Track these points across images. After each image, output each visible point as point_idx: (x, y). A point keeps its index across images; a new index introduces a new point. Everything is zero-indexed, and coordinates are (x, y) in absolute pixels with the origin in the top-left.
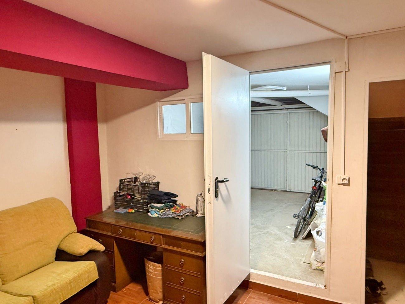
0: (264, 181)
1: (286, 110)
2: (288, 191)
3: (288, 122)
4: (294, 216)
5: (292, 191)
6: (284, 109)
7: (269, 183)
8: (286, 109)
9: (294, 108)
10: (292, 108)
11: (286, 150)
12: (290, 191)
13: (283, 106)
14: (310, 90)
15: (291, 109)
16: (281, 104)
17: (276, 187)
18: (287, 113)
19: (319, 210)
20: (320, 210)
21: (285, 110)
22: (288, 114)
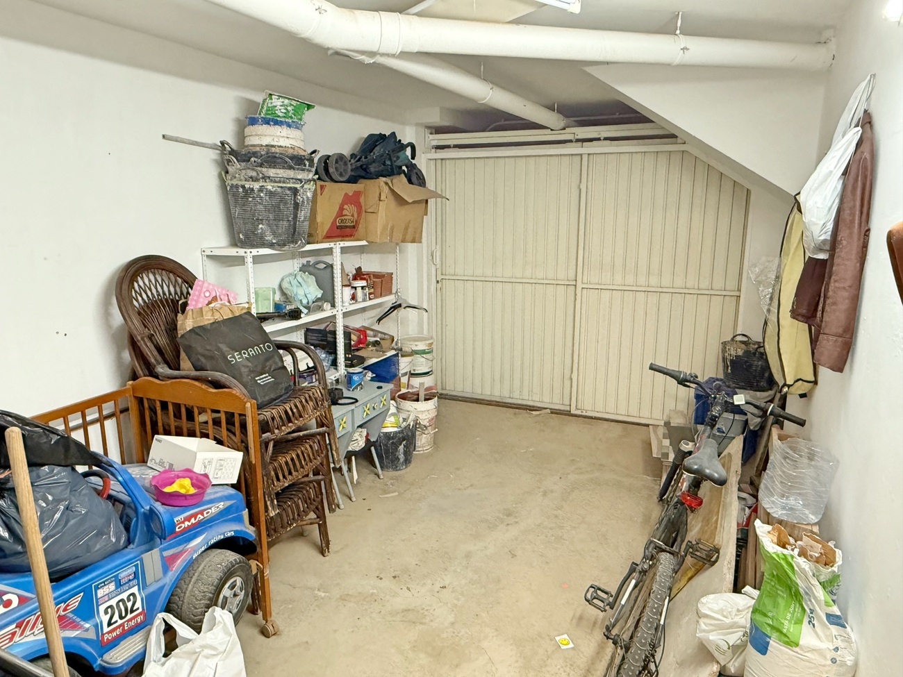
0: (502, 377)
1: (580, 144)
2: (573, 412)
3: (583, 188)
4: (589, 596)
5: (584, 414)
6: (571, 141)
7: (517, 383)
8: (578, 141)
9: (606, 139)
10: (599, 139)
11: (574, 283)
12: (578, 412)
13: (568, 130)
14: (684, 33)
15: (595, 143)
16: (562, 124)
17: (536, 398)
18: (581, 155)
19: (718, 647)
20: (726, 647)
21: (574, 144)
22: (585, 158)
